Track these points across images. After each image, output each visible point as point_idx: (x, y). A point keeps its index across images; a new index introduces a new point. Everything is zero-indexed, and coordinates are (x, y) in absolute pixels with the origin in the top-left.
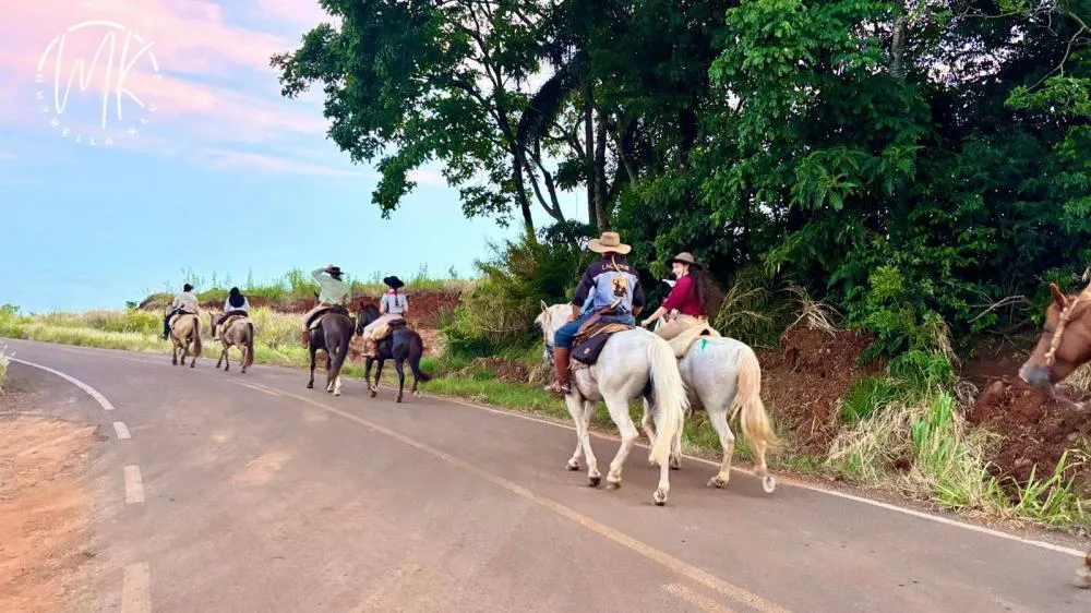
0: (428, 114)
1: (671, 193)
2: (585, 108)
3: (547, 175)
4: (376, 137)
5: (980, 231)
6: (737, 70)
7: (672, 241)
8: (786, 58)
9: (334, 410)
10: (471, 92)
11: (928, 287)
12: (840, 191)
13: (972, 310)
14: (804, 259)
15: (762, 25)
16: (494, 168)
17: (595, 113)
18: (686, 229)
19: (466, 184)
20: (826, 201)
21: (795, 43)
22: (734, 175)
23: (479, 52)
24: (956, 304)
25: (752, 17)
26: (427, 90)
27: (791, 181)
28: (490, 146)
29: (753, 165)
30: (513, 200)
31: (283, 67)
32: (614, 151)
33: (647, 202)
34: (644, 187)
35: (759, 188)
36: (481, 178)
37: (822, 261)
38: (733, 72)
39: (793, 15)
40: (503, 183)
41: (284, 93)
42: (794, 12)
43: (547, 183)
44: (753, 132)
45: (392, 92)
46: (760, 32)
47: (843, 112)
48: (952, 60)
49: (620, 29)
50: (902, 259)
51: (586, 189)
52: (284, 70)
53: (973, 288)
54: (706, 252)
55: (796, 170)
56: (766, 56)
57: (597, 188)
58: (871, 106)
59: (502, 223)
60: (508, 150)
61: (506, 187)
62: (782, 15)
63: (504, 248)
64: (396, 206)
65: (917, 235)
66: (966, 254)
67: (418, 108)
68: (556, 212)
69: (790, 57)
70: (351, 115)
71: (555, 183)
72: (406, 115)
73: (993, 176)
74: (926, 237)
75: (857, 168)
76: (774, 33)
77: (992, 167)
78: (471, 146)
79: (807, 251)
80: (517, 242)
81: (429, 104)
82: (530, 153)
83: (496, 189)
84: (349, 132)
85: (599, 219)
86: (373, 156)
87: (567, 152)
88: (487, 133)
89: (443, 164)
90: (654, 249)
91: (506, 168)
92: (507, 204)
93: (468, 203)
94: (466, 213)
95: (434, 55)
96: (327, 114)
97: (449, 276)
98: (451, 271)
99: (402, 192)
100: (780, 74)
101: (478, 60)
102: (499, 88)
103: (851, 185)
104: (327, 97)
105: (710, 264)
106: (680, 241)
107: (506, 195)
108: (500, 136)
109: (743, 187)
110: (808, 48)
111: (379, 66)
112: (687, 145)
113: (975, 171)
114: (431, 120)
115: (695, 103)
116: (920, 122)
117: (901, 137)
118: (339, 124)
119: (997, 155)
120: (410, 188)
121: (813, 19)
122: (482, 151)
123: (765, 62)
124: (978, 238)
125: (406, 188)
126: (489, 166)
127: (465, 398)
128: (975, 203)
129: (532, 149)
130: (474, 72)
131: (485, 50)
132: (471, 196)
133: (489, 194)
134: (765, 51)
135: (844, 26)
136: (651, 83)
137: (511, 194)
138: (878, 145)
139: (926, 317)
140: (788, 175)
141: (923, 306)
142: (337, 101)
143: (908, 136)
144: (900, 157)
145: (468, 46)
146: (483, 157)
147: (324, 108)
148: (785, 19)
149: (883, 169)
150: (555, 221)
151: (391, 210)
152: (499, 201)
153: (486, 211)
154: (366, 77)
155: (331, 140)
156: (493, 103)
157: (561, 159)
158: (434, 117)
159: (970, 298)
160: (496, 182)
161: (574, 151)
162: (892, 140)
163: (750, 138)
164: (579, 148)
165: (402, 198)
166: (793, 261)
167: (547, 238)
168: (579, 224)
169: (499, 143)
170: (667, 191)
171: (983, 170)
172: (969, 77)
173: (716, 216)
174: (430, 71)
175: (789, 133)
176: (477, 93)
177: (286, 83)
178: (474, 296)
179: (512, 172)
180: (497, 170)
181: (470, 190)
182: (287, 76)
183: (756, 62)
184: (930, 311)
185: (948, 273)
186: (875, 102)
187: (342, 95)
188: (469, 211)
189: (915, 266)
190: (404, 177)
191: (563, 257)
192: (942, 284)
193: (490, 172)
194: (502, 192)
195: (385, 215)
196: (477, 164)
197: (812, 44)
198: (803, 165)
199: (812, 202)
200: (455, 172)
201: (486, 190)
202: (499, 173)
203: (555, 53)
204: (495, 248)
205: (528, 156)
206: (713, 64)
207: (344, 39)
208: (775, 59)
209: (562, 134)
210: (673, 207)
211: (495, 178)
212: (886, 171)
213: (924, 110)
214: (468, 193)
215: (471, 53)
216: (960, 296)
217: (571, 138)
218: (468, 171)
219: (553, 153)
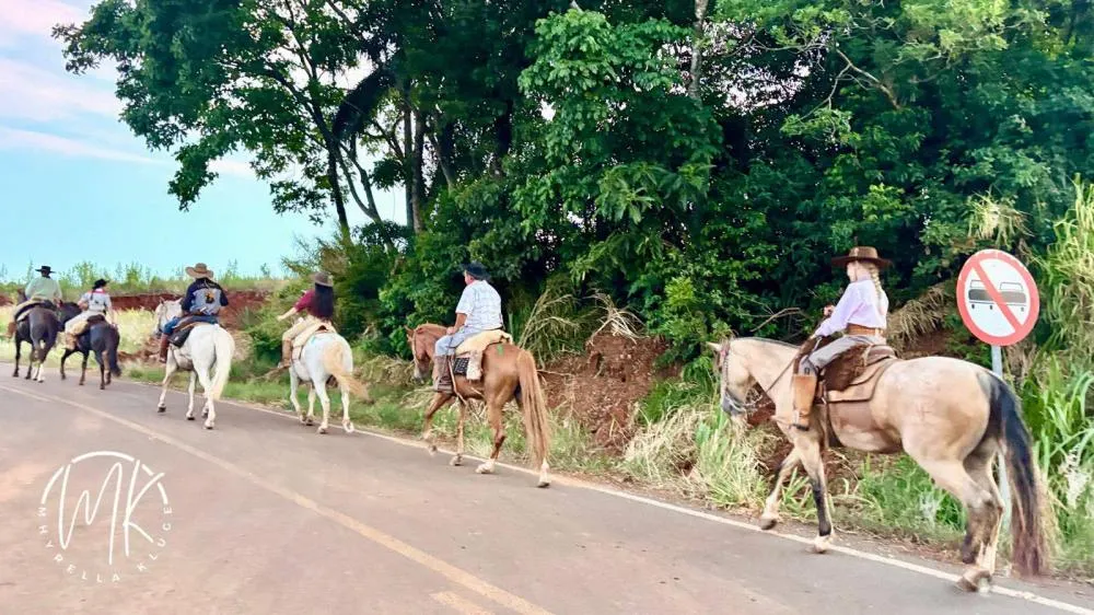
0: (235, 103)
1: (485, 199)
2: (404, 107)
3: (363, 173)
4: (177, 123)
5: (762, 247)
6: (545, 81)
7: (485, 246)
8: (590, 72)
10: (284, 83)
11: (717, 298)
12: (639, 204)
13: (755, 320)
14: (607, 268)
15: (569, 38)
16: (308, 163)
17: (413, 116)
18: (499, 235)
19: (277, 178)
20: (627, 213)
21: (599, 59)
22: (544, 184)
23: (293, 42)
24: (742, 314)
25: (559, 29)
26: (235, 77)
27: (596, 193)
28: (303, 139)
29: (562, 176)
30: (329, 197)
31: (67, 40)
32: (432, 153)
33: (461, 206)
34: (462, 193)
35: (566, 198)
36: (294, 172)
37: (624, 271)
38: (540, 83)
39: (598, 31)
40: (318, 179)
41: (68, 68)
42: (598, 28)
43: (362, 181)
44: (559, 144)
45: (192, 76)
46: (566, 45)
47: (644, 128)
48: (747, 85)
49: (440, 31)
50: (695, 271)
51: (404, 189)
52: (69, 43)
53: (756, 299)
54: (517, 259)
55: (599, 182)
56: (572, 68)
57: (414, 188)
58: (670, 124)
59: (316, 220)
60: (322, 146)
61: (321, 182)
62: (587, 30)
63: (314, 246)
64: (196, 198)
65: (708, 248)
66: (751, 268)
67: (225, 96)
68: (372, 211)
69: (595, 72)
70: (148, 98)
71: (371, 181)
72: (212, 102)
73: (775, 196)
74: (717, 250)
75: (655, 183)
76: (579, 46)
77: (776, 189)
78: (282, 138)
79: (610, 260)
80: (330, 240)
81: (236, 92)
82: (345, 149)
83: (310, 184)
84: (145, 116)
85: (416, 221)
86: (172, 144)
87: (387, 151)
88: (300, 126)
89: (253, 155)
90: (468, 254)
91: (322, 163)
92: (322, 201)
93: (279, 198)
94: (276, 207)
95: (244, 41)
96: (120, 94)
97: (260, 275)
98: (263, 269)
99: (203, 183)
100: (585, 88)
101: (292, 50)
102: (314, 80)
103: (650, 199)
104: (120, 76)
105: (522, 270)
106: (493, 247)
107: (320, 192)
108: (315, 130)
109: (552, 196)
110: (611, 64)
111: (176, 47)
112: (501, 153)
113: (760, 191)
114: (239, 109)
115: (510, 110)
116: (714, 143)
117: (695, 156)
118: (134, 106)
119: (779, 178)
120: (211, 178)
121: (618, 37)
122: (295, 144)
123: (571, 75)
124: (760, 254)
125: (207, 179)
126: (302, 160)
127: (265, 403)
128: (759, 221)
129: (348, 146)
130: (288, 63)
131: (300, 41)
132: (282, 191)
133: (303, 189)
134: (570, 64)
135: (646, 46)
136: (466, 88)
137: (325, 190)
138: (675, 163)
139: (714, 325)
140: (593, 186)
141: (713, 316)
142: (132, 82)
143: (702, 155)
144: (695, 174)
145: (281, 35)
146: (295, 150)
147: (116, 88)
148: (590, 34)
149: (678, 185)
150: (370, 221)
151: (190, 202)
152: (313, 197)
153: (299, 206)
154: (163, 59)
155: (124, 123)
156: (307, 95)
157: (380, 157)
158: (243, 107)
159: (753, 309)
160: (310, 177)
161: (393, 150)
162: (687, 159)
163: (557, 149)
164: (397, 149)
165: (202, 190)
166: (597, 270)
167: (361, 238)
168: (396, 226)
169: (312, 137)
170: (481, 196)
171: (767, 191)
172: (761, 104)
173: (526, 223)
174: (240, 58)
175: (595, 146)
176: (291, 85)
177: (70, 57)
178: (282, 297)
179: (327, 167)
180: (311, 165)
181: (281, 184)
182: (72, 49)
183: (561, 74)
184: (719, 321)
185: (735, 285)
186: (674, 121)
187: (138, 75)
188: (279, 206)
189: (706, 278)
190: (205, 167)
191: (379, 259)
192: (729, 296)
193: (303, 166)
194: (316, 188)
195: (183, 206)
196: (289, 158)
197: (616, 61)
198: (606, 178)
199: (613, 214)
200: (265, 165)
201: (299, 185)
202: (314, 169)
203: (373, 49)
204: (305, 246)
205: (344, 154)
206: (523, 72)
207: (140, 16)
208: (580, 73)
209: (380, 133)
210: (487, 212)
211: (309, 173)
212: (681, 186)
213: (717, 130)
214: (278, 187)
215: (285, 43)
216: (745, 307)
217: (390, 137)
218: (279, 164)
219: (372, 151)
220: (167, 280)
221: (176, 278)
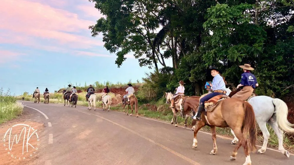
0: (130, 40)
1: (194, 58)
2: (171, 36)
3: (161, 55)
4: (116, 46)
5: (283, 66)
6: (211, 25)
7: (195, 71)
8: (224, 21)
9: (104, 119)
10: (141, 34)
11: (268, 82)
12: (241, 57)
13: (281, 89)
14: (232, 76)
15: (217, 12)
16: (147, 53)
17: (174, 38)
18: (199, 68)
19: (140, 58)
20: (237, 59)
21: (226, 17)
22: (212, 53)
23: (143, 23)
24: (277, 87)
25: (214, 10)
26: (129, 34)
27: (227, 54)
28: (146, 47)
29: (217, 50)
30: (153, 61)
31: (92, 29)
32: (179, 47)
33: (188, 61)
34: (188, 57)
35: (219, 56)
36: (144, 56)
37: (237, 76)
38: (209, 25)
39: (225, 9)
40: (150, 57)
41: (92, 36)
42: (226, 8)
43: (161, 57)
44: (216, 41)
45: (120, 34)
46: (216, 14)
47: (241, 34)
48: (273, 19)
49: (180, 15)
50: (260, 75)
51: (172, 58)
52: (92, 30)
53: (281, 82)
54: (204, 74)
55: (228, 51)
56: (218, 20)
57: (175, 57)
58: (249, 33)
59: (150, 68)
60: (151, 49)
61: (151, 58)
62: (222, 9)
63: (150, 75)
64: (121, 64)
65: (264, 68)
66: (279, 73)
67: (127, 38)
68: (164, 64)
69: (225, 21)
70: (110, 41)
71: (163, 57)
72: (124, 40)
73: (286, 51)
74: (267, 68)
75: (246, 50)
76: (220, 14)
77: (285, 48)
78: (141, 48)
79: (233, 73)
80: (153, 72)
81: (130, 37)
82: (157, 49)
83: (148, 59)
84: (109, 45)
85: (175, 66)
86: (115, 51)
87: (167, 48)
88: (145, 44)
89: (134, 53)
90: (190, 74)
91: (151, 53)
92: (151, 63)
93: (141, 63)
94: (140, 65)
95: (131, 24)
96: (104, 41)
97: (137, 82)
98: (137, 81)
99: (123, 61)
100: (222, 25)
101: (142, 25)
102: (148, 32)
103: (244, 55)
104: (103, 36)
105: (206, 77)
106: (197, 72)
107: (151, 60)
108: (149, 45)
109: (214, 56)
110: (230, 18)
111: (116, 28)
112: (199, 46)
113: (280, 50)
114: (130, 41)
115: (200, 33)
116: (264, 37)
117: (258, 41)
118: (107, 43)
119: (286, 45)
120: (125, 59)
121: (232, 10)
122: (144, 49)
123: (218, 22)
124: (282, 69)
125: (124, 60)
126: (146, 53)
127: (140, 115)
128: (281, 59)
129: (157, 48)
130: (142, 28)
132: (141, 61)
133: (146, 60)
134: (218, 19)
135: (240, 11)
136: (188, 29)
137: (152, 60)
138: (252, 43)
139: (268, 91)
140: (226, 53)
141: (267, 88)
142: (106, 37)
143: (260, 41)
144: (259, 46)
145: (140, 22)
146: (144, 51)
147: (103, 39)
148: (223, 10)
149: (253, 50)
150: (163, 67)
151: (120, 65)
152: (149, 62)
153: (146, 65)
154: (113, 31)
155: (105, 47)
156: (147, 36)
157: (165, 50)
158: (131, 41)
159: (281, 85)
160: (148, 57)
161: (169, 48)
162: (255, 42)
163: (215, 43)
164: (170, 47)
165: (123, 62)
166: (229, 76)
167: (161, 71)
168: (170, 68)
169: (148, 47)
170: (193, 58)
171: (282, 50)
172: (278, 24)
173: (207, 64)
174: (130, 29)
175: (226, 41)
176: (142, 34)
177: (93, 33)
178: (142, 88)
179: (152, 54)
180: (148, 54)
181: (141, 59)
182: (93, 31)
183: (215, 22)
184: (269, 90)
185: (274, 79)
186: (250, 31)
187: (107, 36)
188: (141, 65)
189: (264, 77)
190: (123, 57)
191: (166, 77)
192: (272, 82)
193: (146, 54)
194: (150, 60)
195: (119, 67)
196: (143, 53)
197: (231, 17)
198: (230, 50)
199: (233, 60)
200: (137, 55)
201: (145, 59)
202: (149, 55)
203: (163, 22)
204: (148, 75)
205: (156, 50)
206: (204, 23)
207: (107, 21)
208: (221, 21)
209: (165, 44)
210: (195, 62)
211: (148, 56)
212: (254, 50)
213: (265, 33)
214: (141, 60)
215: (141, 23)
216: (278, 85)
217: (168, 44)
218: (141, 54)
219: (163, 49)
220: (115, 85)
221: (117, 84)
